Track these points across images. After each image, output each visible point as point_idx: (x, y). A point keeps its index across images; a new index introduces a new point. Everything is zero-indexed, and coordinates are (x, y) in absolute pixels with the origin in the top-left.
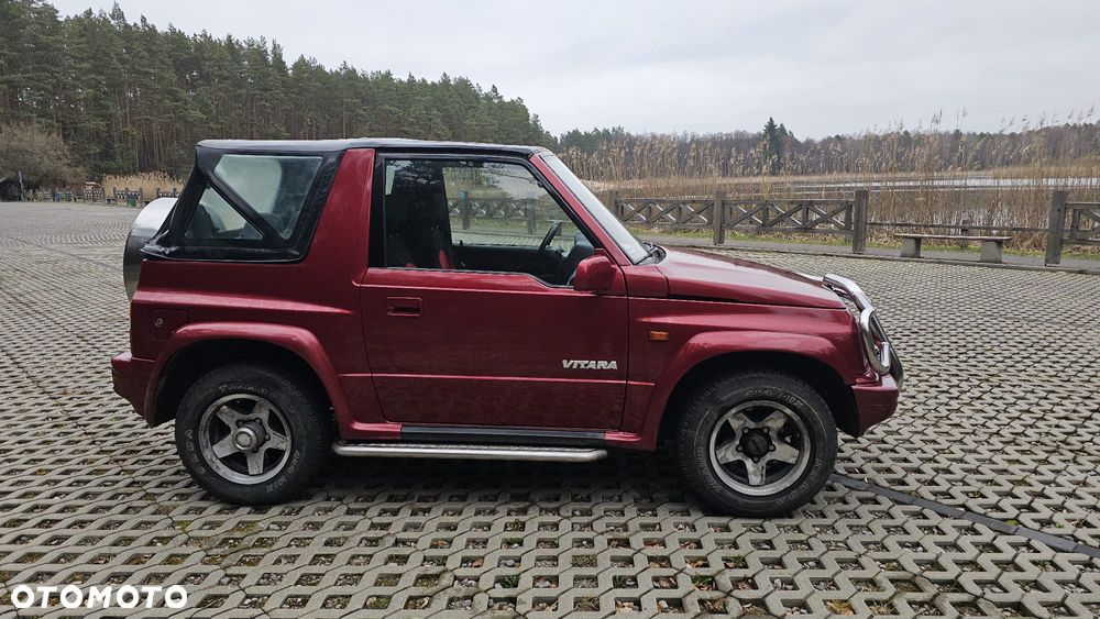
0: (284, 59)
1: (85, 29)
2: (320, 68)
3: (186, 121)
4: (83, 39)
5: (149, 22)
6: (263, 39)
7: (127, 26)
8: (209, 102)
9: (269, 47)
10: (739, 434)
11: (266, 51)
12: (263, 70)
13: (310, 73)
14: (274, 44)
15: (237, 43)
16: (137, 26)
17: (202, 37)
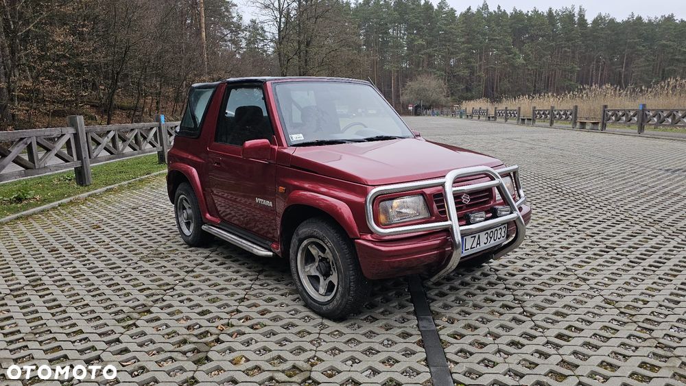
0: (586, 18)
1: (466, 19)
2: (612, 21)
3: (513, 66)
4: (465, 25)
5: (502, 9)
6: (573, 7)
7: (491, 13)
8: (530, 53)
9: (576, 12)
10: (317, 259)
11: (574, 14)
12: (570, 27)
13: (604, 25)
14: (580, 9)
15: (556, 12)
16: (495, 12)
17: (532, 12)
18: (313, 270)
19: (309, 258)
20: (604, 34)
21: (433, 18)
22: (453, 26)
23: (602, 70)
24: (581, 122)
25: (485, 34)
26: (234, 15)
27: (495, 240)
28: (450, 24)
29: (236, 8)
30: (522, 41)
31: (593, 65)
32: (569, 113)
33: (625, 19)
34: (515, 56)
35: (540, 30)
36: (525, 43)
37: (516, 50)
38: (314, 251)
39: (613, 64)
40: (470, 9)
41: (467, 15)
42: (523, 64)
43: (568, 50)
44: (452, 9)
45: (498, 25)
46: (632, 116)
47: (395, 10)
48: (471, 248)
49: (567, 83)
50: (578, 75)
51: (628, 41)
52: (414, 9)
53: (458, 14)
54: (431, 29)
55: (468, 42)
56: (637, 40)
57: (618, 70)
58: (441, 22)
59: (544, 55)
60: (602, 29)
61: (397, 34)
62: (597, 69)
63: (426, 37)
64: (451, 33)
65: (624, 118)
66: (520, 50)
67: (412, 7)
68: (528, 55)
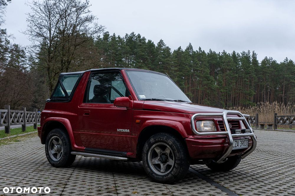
0: (257, 59)
1: (177, 55)
2: (274, 62)
3: (211, 89)
4: (176, 59)
5: (202, 49)
6: (249, 51)
7: (194, 52)
9: (251, 55)
10: (159, 155)
11: (250, 57)
12: (248, 65)
13: (269, 65)
14: (253, 53)
15: (237, 54)
16: (197, 51)
17: (222, 53)
18: (156, 161)
19: (154, 155)
20: (270, 70)
21: (154, 53)
22: (168, 59)
23: (270, 95)
24: (261, 125)
25: (191, 66)
26: (3, 40)
27: (244, 146)
28: (167, 57)
29: (5, 35)
30: (216, 73)
31: (263, 91)
32: (253, 118)
33: (283, 61)
34: (212, 82)
35: (228, 65)
36: (218, 74)
37: (212, 78)
38: (158, 151)
39: (276, 91)
40: (180, 48)
41: (178, 52)
42: (218, 88)
43: (247, 80)
44: (168, 47)
45: (199, 60)
46: (292, 120)
47: (127, 45)
48: (235, 147)
49: (247, 102)
50: (254, 97)
51: (285, 76)
52: (140, 45)
53: (172, 51)
54: (153, 61)
55: (180, 70)
56: (291, 76)
57: (280, 95)
58: (160, 56)
59: (232, 83)
60: (268, 67)
61: (129, 62)
62: (267, 94)
63: (150, 65)
64: (168, 63)
65: (288, 121)
66: (215, 78)
67: (139, 44)
68: (221, 82)
